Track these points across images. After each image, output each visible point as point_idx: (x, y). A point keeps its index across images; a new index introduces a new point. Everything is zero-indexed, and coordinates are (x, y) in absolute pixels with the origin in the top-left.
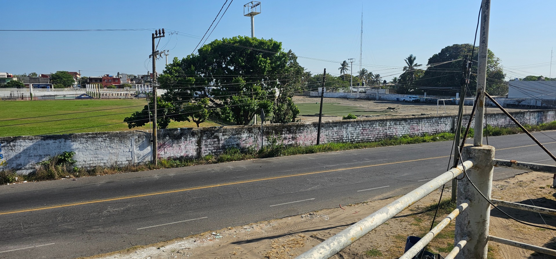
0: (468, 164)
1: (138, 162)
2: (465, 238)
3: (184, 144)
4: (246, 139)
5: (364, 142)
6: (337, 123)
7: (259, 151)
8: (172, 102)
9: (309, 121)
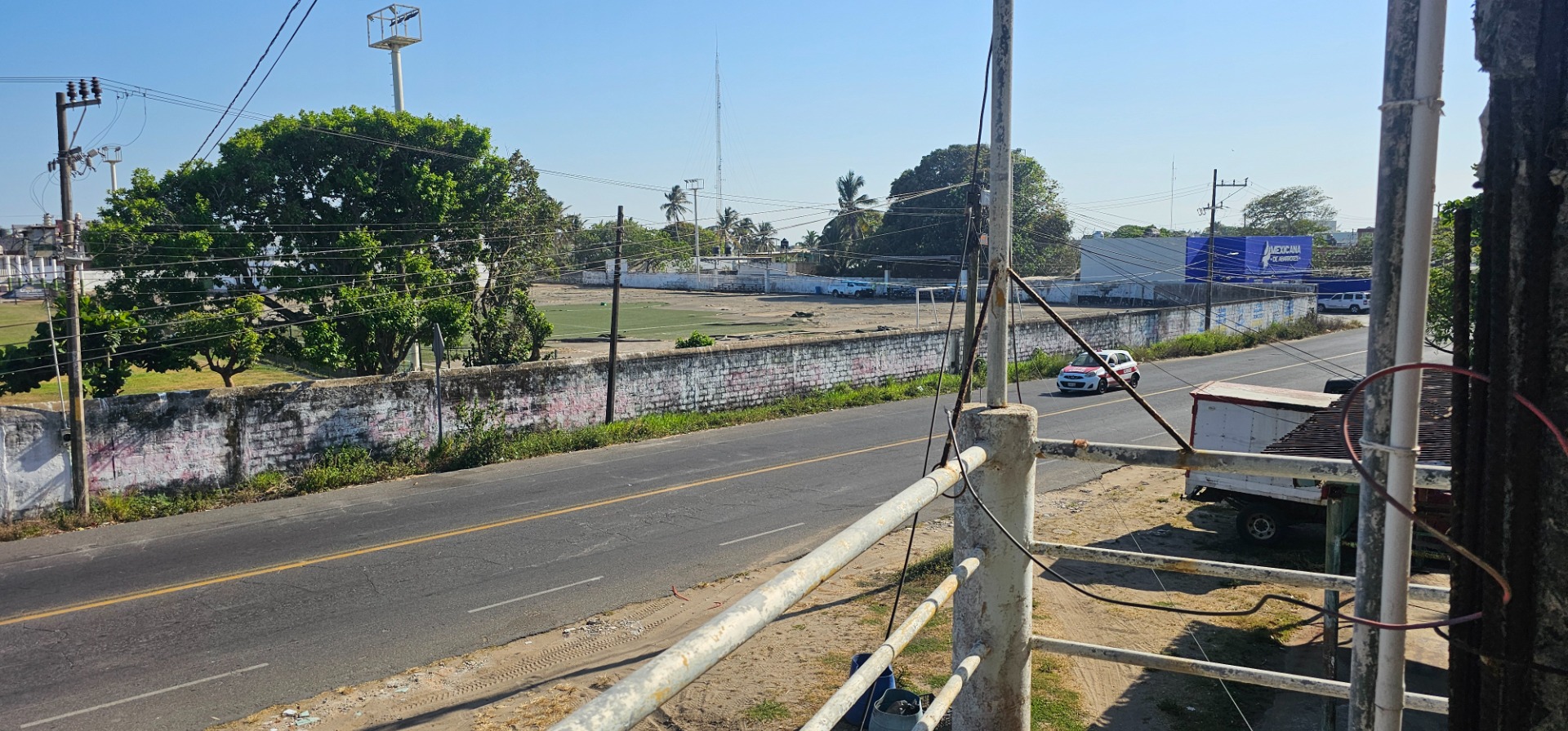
0: (975, 456)
1: (21, 507)
2: (977, 651)
3: (181, 440)
4: (388, 418)
5: (737, 408)
6: (660, 358)
7: (431, 452)
8: (135, 308)
9: (581, 355)
